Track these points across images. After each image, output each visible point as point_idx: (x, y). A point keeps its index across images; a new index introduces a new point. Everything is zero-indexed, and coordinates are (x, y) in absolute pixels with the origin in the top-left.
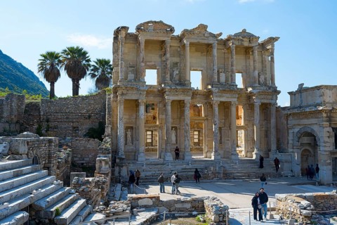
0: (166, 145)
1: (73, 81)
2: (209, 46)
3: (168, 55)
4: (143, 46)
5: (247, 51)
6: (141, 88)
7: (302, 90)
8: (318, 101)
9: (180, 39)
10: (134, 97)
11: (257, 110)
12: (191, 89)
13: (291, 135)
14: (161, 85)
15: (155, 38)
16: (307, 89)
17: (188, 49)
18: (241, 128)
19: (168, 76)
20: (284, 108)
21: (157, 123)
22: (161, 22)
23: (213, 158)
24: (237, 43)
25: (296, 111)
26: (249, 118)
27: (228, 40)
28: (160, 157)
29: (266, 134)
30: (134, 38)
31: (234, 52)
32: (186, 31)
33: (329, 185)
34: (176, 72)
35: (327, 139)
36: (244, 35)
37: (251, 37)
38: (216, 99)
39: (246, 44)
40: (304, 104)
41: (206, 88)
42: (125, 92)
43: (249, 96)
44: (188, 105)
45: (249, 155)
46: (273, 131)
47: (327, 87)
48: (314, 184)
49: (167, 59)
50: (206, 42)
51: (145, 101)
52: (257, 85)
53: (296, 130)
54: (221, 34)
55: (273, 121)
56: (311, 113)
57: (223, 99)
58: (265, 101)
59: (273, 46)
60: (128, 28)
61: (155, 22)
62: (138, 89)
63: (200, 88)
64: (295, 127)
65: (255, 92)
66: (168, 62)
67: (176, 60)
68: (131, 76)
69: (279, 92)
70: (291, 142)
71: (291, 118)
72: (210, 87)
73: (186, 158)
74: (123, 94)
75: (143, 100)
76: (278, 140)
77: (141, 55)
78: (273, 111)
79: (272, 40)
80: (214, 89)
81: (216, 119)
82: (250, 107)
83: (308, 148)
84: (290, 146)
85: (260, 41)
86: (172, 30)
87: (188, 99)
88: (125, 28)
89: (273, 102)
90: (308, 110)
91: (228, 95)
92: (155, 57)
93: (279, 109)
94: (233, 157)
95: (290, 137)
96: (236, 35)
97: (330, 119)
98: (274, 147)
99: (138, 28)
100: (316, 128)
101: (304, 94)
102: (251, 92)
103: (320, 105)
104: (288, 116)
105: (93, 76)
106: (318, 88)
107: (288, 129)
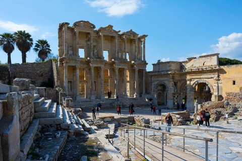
0: (91, 91)
1: (23, 52)
2: (113, 37)
3: (92, 41)
4: (77, 35)
5: (132, 41)
6: (78, 59)
7: (159, 63)
8: (168, 69)
9: (97, 32)
10: (74, 65)
11: (137, 72)
12: (104, 61)
13: (153, 85)
14: (87, 58)
15: (85, 31)
16: (162, 63)
17: (102, 38)
18: (128, 82)
19: (92, 53)
20: (150, 72)
21: (85, 79)
22: (88, 22)
23: (115, 98)
24: (127, 37)
25: (156, 73)
26: (132, 77)
27: (123, 35)
28: (87, 98)
29: (140, 85)
30: (72, 30)
31: (126, 42)
32: (101, 28)
33: (172, 109)
34: (96, 51)
35: (171, 87)
36: (131, 33)
37: (135, 34)
38: (117, 67)
39: (132, 38)
40: (160, 70)
41: (111, 60)
42: (68, 61)
43: (132, 66)
44: (103, 69)
45: (131, 95)
46: (144, 84)
47: (173, 62)
48: (165, 109)
49: (91, 44)
50: (112, 35)
51: (79, 66)
52: (137, 60)
53: (156, 83)
54: (120, 31)
55: (144, 78)
56: (164, 75)
57: (120, 67)
58: (140, 68)
59: (145, 39)
60: (69, 24)
61: (85, 22)
62: (76, 60)
63: (108, 61)
64: (155, 82)
65: (136, 63)
66: (92, 45)
67: (95, 44)
68: (71, 52)
69: (147, 64)
70: (153, 89)
71: (153, 77)
72: (113, 60)
73: (102, 98)
74: (67, 63)
75: (78, 66)
76: (146, 88)
77: (77, 40)
78: (144, 73)
79: (144, 36)
80: (116, 61)
81: (117, 77)
82: (132, 71)
83: (160, 92)
84: (152, 91)
85: (139, 36)
86: (94, 27)
87: (102, 66)
88: (68, 24)
89: (144, 69)
90: (163, 73)
91: (123, 65)
92: (83, 42)
93: (147, 73)
94: (125, 97)
95: (153, 87)
96: (127, 32)
97: (173, 78)
98: (144, 92)
99: (75, 24)
100: (166, 82)
101: (161, 65)
102: (133, 63)
103: (169, 71)
104: (152, 76)
105: (36, 50)
106: (168, 62)
107: (152, 82)
